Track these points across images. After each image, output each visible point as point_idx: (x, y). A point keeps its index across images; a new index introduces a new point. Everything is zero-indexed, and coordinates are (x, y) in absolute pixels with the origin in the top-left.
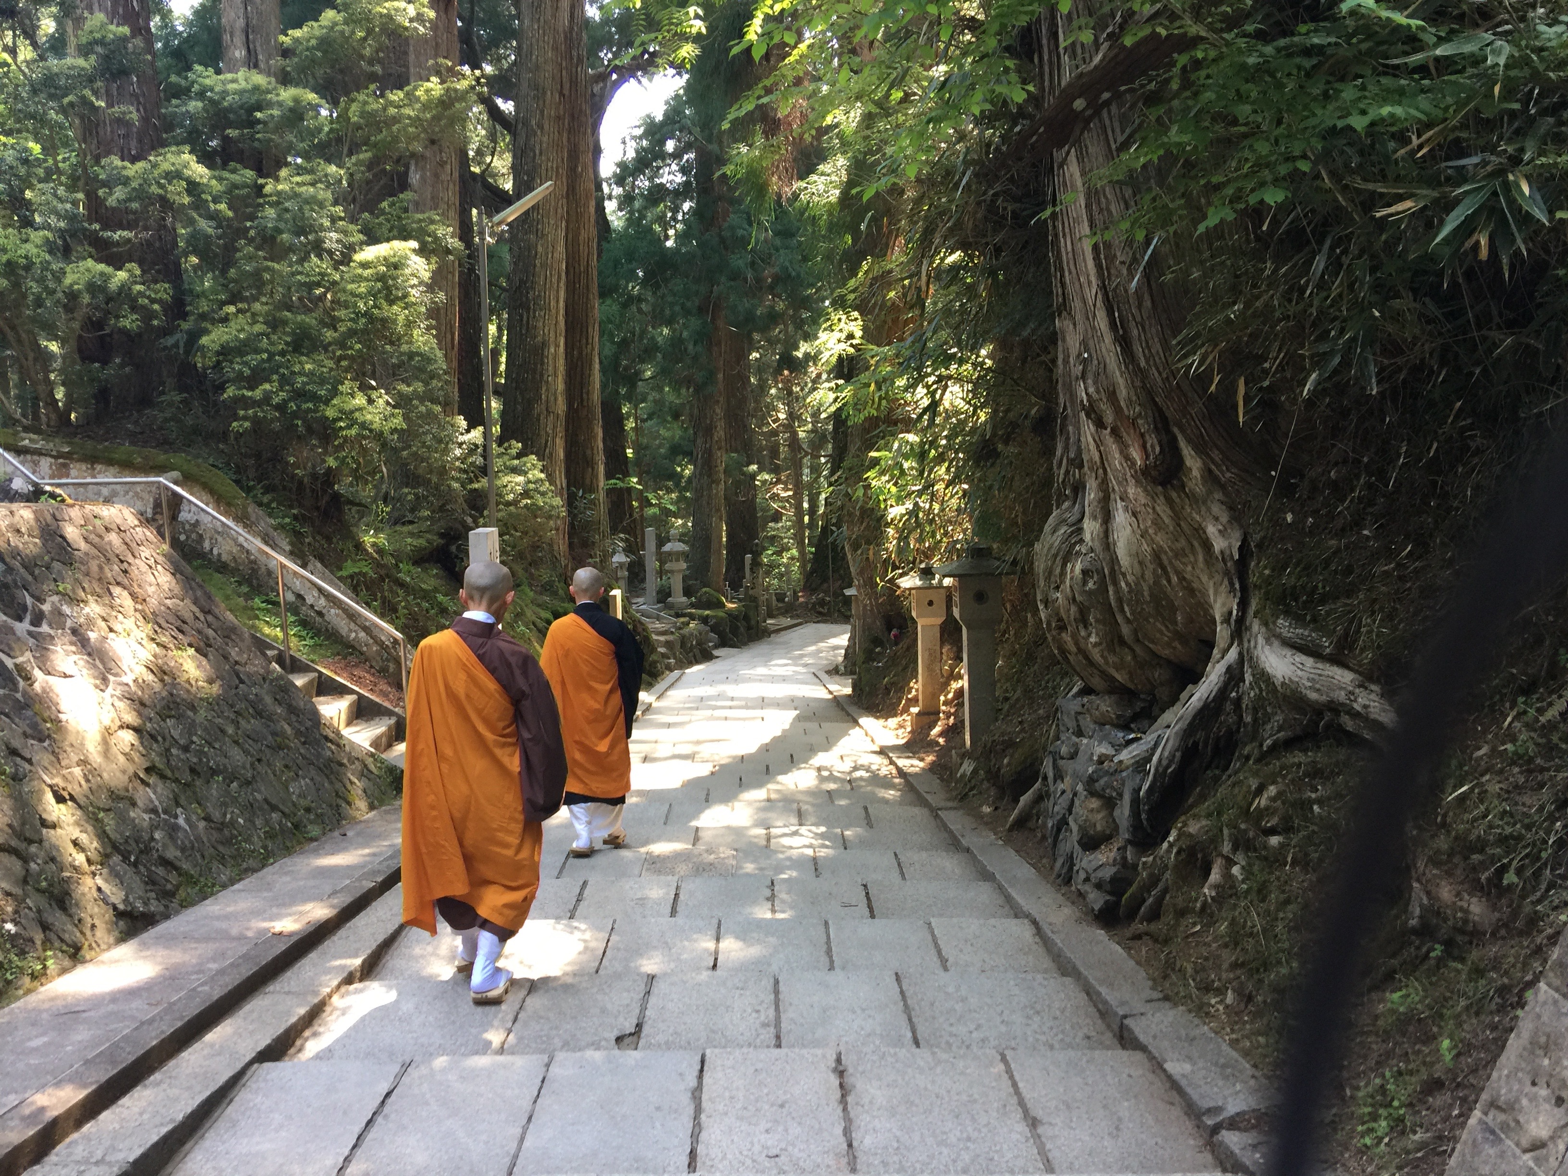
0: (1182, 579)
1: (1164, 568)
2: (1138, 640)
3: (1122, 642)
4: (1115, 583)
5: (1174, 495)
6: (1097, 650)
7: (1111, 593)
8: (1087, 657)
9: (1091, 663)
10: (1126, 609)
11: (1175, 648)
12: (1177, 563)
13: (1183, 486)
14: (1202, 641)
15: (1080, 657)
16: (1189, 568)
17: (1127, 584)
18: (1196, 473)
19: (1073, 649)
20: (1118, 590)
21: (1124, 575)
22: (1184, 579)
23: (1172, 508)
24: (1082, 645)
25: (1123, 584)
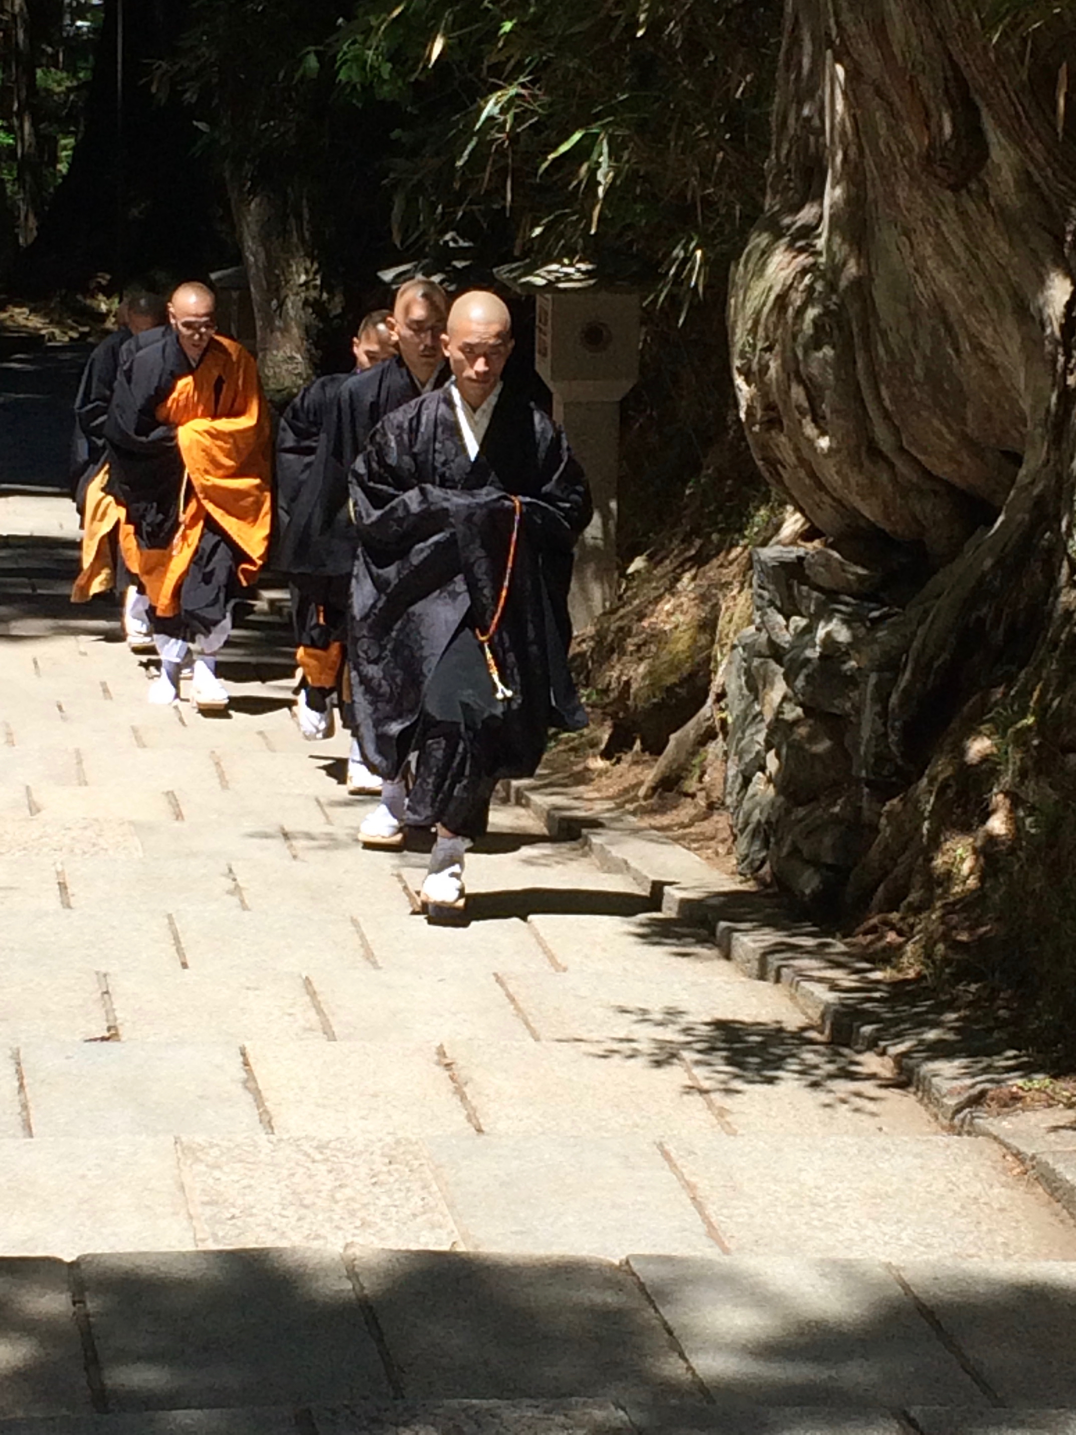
0: (978, 347)
1: (949, 329)
2: (901, 449)
3: (875, 452)
4: (868, 347)
5: (971, 207)
6: (830, 462)
7: (860, 364)
8: (812, 474)
9: (820, 486)
10: (885, 393)
11: (960, 464)
12: (971, 321)
13: (985, 193)
14: (1006, 454)
15: (802, 473)
16: (989, 331)
17: (889, 351)
18: (1007, 175)
19: (790, 458)
20: (871, 361)
21: (884, 334)
22: (982, 347)
23: (967, 228)
24: (806, 453)
25: (881, 351)
